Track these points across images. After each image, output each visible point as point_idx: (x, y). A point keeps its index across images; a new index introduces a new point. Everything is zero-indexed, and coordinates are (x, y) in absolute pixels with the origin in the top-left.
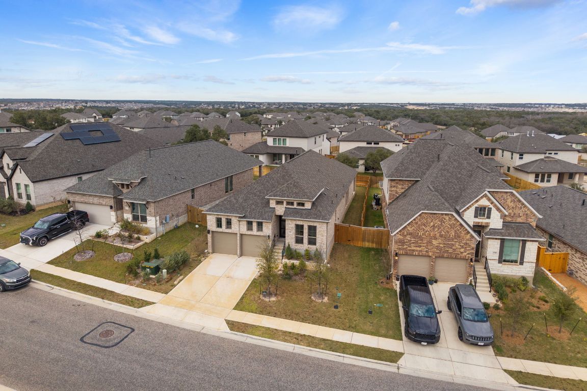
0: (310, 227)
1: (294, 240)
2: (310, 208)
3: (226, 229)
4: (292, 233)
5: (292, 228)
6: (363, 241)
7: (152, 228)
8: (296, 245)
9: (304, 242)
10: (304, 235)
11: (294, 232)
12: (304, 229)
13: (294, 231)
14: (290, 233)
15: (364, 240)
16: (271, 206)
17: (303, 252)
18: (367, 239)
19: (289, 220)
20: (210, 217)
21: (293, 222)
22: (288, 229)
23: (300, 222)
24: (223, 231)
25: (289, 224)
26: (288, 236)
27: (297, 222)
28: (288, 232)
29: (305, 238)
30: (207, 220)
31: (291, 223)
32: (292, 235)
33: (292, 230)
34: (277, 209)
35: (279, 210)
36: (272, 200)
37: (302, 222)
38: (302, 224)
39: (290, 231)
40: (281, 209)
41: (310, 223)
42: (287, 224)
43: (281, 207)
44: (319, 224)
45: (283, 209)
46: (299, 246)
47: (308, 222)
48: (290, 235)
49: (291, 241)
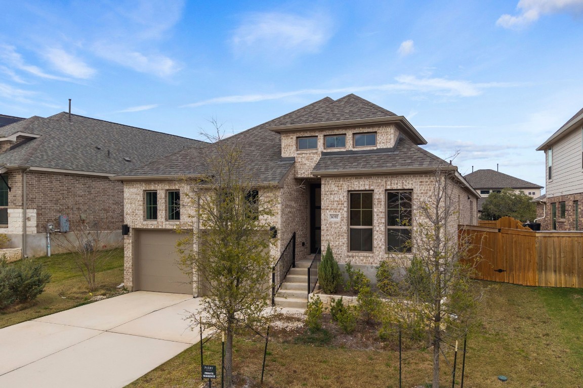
0: (392, 196)
1: (344, 240)
2: (391, 144)
3: (166, 220)
4: (339, 219)
5: (339, 202)
6: (540, 270)
7: (16, 236)
8: (350, 254)
9: (375, 243)
10: (375, 222)
11: (345, 215)
12: (375, 202)
13: (344, 212)
14: (334, 220)
15: (542, 267)
16: (283, 155)
17: (371, 274)
18: (551, 263)
19: (331, 182)
20: (131, 190)
21: (342, 184)
22: (327, 209)
23: (361, 183)
24: (160, 227)
25: (331, 194)
26: (327, 230)
27: (354, 184)
28: (329, 217)
29: (377, 231)
30: (125, 199)
31: (336, 189)
32: (338, 225)
33: (340, 209)
34: (300, 160)
35: (306, 162)
36: (287, 136)
37: (369, 182)
38: (369, 187)
39: (332, 212)
40: (312, 159)
41: (391, 183)
42: (325, 194)
43: (310, 154)
44: (421, 182)
45: (315, 159)
46: (361, 258)
47: (386, 181)
48: (333, 225)
49: (337, 243)
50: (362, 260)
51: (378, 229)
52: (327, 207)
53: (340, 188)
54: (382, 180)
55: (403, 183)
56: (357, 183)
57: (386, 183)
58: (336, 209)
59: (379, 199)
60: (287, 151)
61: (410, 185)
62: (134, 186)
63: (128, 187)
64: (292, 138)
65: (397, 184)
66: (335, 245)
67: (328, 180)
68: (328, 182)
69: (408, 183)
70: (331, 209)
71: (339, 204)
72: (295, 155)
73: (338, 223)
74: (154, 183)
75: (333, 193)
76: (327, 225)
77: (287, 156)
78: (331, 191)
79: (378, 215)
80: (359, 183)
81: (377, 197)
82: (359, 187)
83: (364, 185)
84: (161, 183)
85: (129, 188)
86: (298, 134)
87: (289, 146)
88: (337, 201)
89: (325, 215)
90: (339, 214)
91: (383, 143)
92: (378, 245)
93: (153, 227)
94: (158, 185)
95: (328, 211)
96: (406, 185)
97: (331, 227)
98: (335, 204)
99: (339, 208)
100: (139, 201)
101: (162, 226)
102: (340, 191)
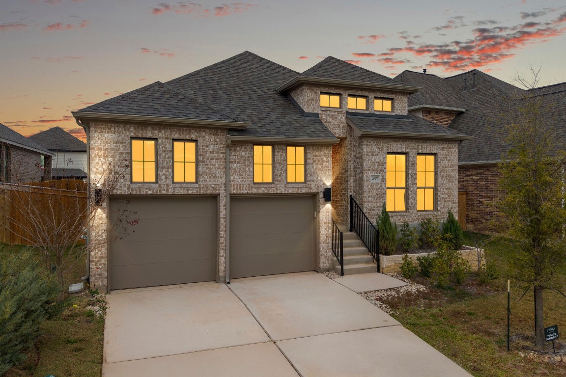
1: (384, 201)
2: (405, 112)
4: (379, 180)
9: (410, 202)
10: (410, 183)
11: (385, 176)
12: (410, 164)
13: (384, 173)
19: (372, 143)
20: (106, 135)
21: (383, 145)
22: (369, 170)
23: (399, 146)
24: (163, 192)
25: (372, 155)
26: (369, 191)
27: (393, 147)
28: (371, 178)
29: (412, 191)
30: (93, 149)
31: (377, 150)
32: (379, 186)
33: (381, 170)
34: (324, 117)
35: (331, 120)
36: (311, 90)
37: (406, 145)
38: (406, 150)
39: (374, 174)
40: (336, 118)
41: (422, 148)
42: (367, 155)
43: (335, 111)
44: (443, 148)
45: (339, 118)
46: (399, 217)
47: (418, 145)
48: (374, 187)
49: (378, 204)
50: (400, 220)
51: (412, 189)
52: (369, 168)
53: (381, 149)
54: (415, 144)
55: (430, 148)
56: (395, 145)
57: (418, 147)
58: (377, 170)
59: (412, 161)
60: (310, 106)
61: (436, 150)
62: (113, 129)
63: (99, 130)
64: (316, 93)
65: (426, 148)
66: (376, 206)
67: (369, 140)
68: (370, 142)
69: (435, 149)
70: (373, 170)
71: (379, 165)
72: (320, 112)
73: (379, 184)
74: (152, 128)
75: (375, 154)
76: (369, 186)
77: (310, 111)
78: (373, 152)
79: (412, 176)
80: (397, 146)
81: (411, 160)
82: (397, 149)
83: (401, 148)
84: (164, 128)
85: (102, 132)
86: (322, 88)
87: (313, 100)
88: (378, 163)
89: (367, 176)
90: (380, 175)
91: (400, 110)
92: (412, 204)
93: (150, 192)
94: (160, 132)
95: (369, 172)
96: (433, 150)
97: (373, 189)
98: (376, 166)
99: (379, 169)
100: (122, 153)
101: (168, 190)
102: (381, 152)
